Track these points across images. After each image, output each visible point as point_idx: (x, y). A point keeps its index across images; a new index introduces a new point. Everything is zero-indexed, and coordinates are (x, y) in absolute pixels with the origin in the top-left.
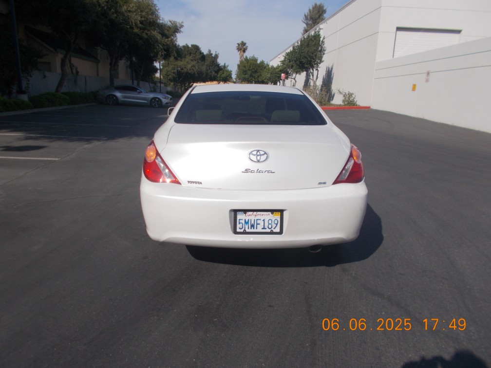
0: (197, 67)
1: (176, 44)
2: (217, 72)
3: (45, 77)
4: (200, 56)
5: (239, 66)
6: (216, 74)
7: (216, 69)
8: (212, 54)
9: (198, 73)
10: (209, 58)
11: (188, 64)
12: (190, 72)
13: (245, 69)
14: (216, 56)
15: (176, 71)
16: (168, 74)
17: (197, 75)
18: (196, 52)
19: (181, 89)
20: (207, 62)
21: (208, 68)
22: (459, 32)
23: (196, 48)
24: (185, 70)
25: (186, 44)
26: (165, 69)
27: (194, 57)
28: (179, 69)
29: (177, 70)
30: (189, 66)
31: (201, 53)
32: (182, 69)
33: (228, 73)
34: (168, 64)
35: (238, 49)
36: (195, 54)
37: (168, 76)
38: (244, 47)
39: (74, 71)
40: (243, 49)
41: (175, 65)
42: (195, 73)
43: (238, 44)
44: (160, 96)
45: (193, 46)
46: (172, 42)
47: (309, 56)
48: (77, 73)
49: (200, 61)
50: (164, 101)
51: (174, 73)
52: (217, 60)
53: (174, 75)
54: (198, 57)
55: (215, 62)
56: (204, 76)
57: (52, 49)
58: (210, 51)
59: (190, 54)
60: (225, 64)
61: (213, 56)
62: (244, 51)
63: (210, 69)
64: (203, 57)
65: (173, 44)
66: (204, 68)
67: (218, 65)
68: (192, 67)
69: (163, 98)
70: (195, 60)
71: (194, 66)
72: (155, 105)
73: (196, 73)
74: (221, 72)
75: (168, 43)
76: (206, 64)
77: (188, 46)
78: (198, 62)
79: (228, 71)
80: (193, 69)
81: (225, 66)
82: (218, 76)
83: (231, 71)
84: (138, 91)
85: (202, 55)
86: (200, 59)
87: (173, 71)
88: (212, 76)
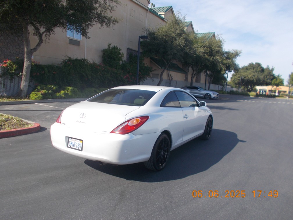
0: (256, 76)
2: (272, 80)
3: (153, 81)
4: (260, 69)
6: (271, 81)
7: (272, 77)
8: (269, 68)
9: (256, 80)
10: (267, 70)
12: (250, 79)
14: (273, 70)
15: (240, 78)
16: (235, 80)
17: (255, 81)
18: (258, 67)
21: (265, 77)
23: (259, 65)
24: (247, 78)
26: (234, 77)
27: (256, 70)
28: (243, 77)
29: (242, 78)
30: (250, 76)
31: (261, 67)
32: (245, 77)
33: (281, 81)
34: (236, 74)
36: (257, 68)
37: (235, 81)
39: (170, 78)
41: (240, 75)
42: (253, 80)
45: (256, 63)
48: (172, 79)
49: (259, 73)
50: (213, 96)
51: (239, 80)
53: (239, 81)
54: (259, 69)
55: (271, 73)
56: (262, 81)
57: (160, 67)
58: (268, 66)
59: (254, 68)
60: (279, 75)
61: (270, 69)
63: (266, 77)
64: (263, 70)
66: (262, 77)
67: (273, 75)
68: (252, 76)
69: (212, 94)
70: (257, 72)
71: (254, 76)
72: (207, 98)
73: (255, 80)
74: (275, 80)
76: (264, 74)
77: (253, 64)
78: (258, 73)
79: (281, 79)
80: (252, 78)
82: (273, 82)
83: (283, 79)
84: (198, 89)
85: (262, 69)
86: (260, 71)
87: (238, 79)
88: (268, 82)
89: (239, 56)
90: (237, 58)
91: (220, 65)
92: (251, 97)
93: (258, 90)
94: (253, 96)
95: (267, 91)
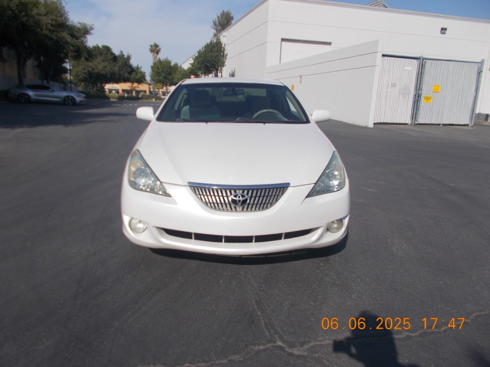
0: (109, 68)
1: (86, 45)
2: (130, 73)
4: (112, 57)
5: (152, 68)
6: (129, 76)
7: (129, 70)
8: (124, 55)
10: (122, 59)
11: (99, 65)
12: (101, 72)
13: (158, 71)
14: (129, 58)
15: (86, 71)
16: (79, 74)
17: (109, 76)
18: (107, 52)
19: (93, 90)
20: (120, 63)
21: (121, 69)
22: (330, 44)
23: (107, 49)
24: (96, 71)
25: (97, 45)
26: (76, 69)
27: (106, 58)
28: (90, 69)
29: (88, 71)
30: (100, 67)
31: (113, 54)
32: (93, 70)
33: (142, 75)
34: (78, 64)
35: (151, 50)
36: (107, 54)
37: (78, 76)
38: (157, 49)
40: (156, 51)
41: (85, 65)
42: (106, 73)
43: (151, 46)
44: (73, 95)
45: (104, 47)
46: (82, 43)
47: (213, 60)
49: (111, 62)
50: (78, 99)
51: (85, 73)
52: (129, 62)
53: (85, 75)
54: (110, 57)
55: (127, 63)
56: (117, 76)
58: (122, 52)
59: (101, 54)
60: (138, 65)
61: (126, 56)
62: (157, 53)
63: (122, 70)
64: (115, 58)
65: (83, 45)
66: (116, 69)
67: (131, 66)
68: (103, 67)
69: (76, 96)
70: (107, 61)
71: (106, 67)
72: (69, 103)
73: (108, 73)
74: (134, 73)
75: (78, 44)
76: (118, 65)
77: (98, 47)
79: (141, 72)
80: (104, 70)
81: (138, 68)
82: (132, 77)
83: (145, 73)
84: (51, 89)
85: (114, 56)
86: (111, 60)
87: (83, 71)
88: (125, 77)
89: (90, 34)
90: (88, 37)
91: (69, 47)
92: (112, 100)
93: (107, 90)
94: (114, 98)
95: (121, 92)
